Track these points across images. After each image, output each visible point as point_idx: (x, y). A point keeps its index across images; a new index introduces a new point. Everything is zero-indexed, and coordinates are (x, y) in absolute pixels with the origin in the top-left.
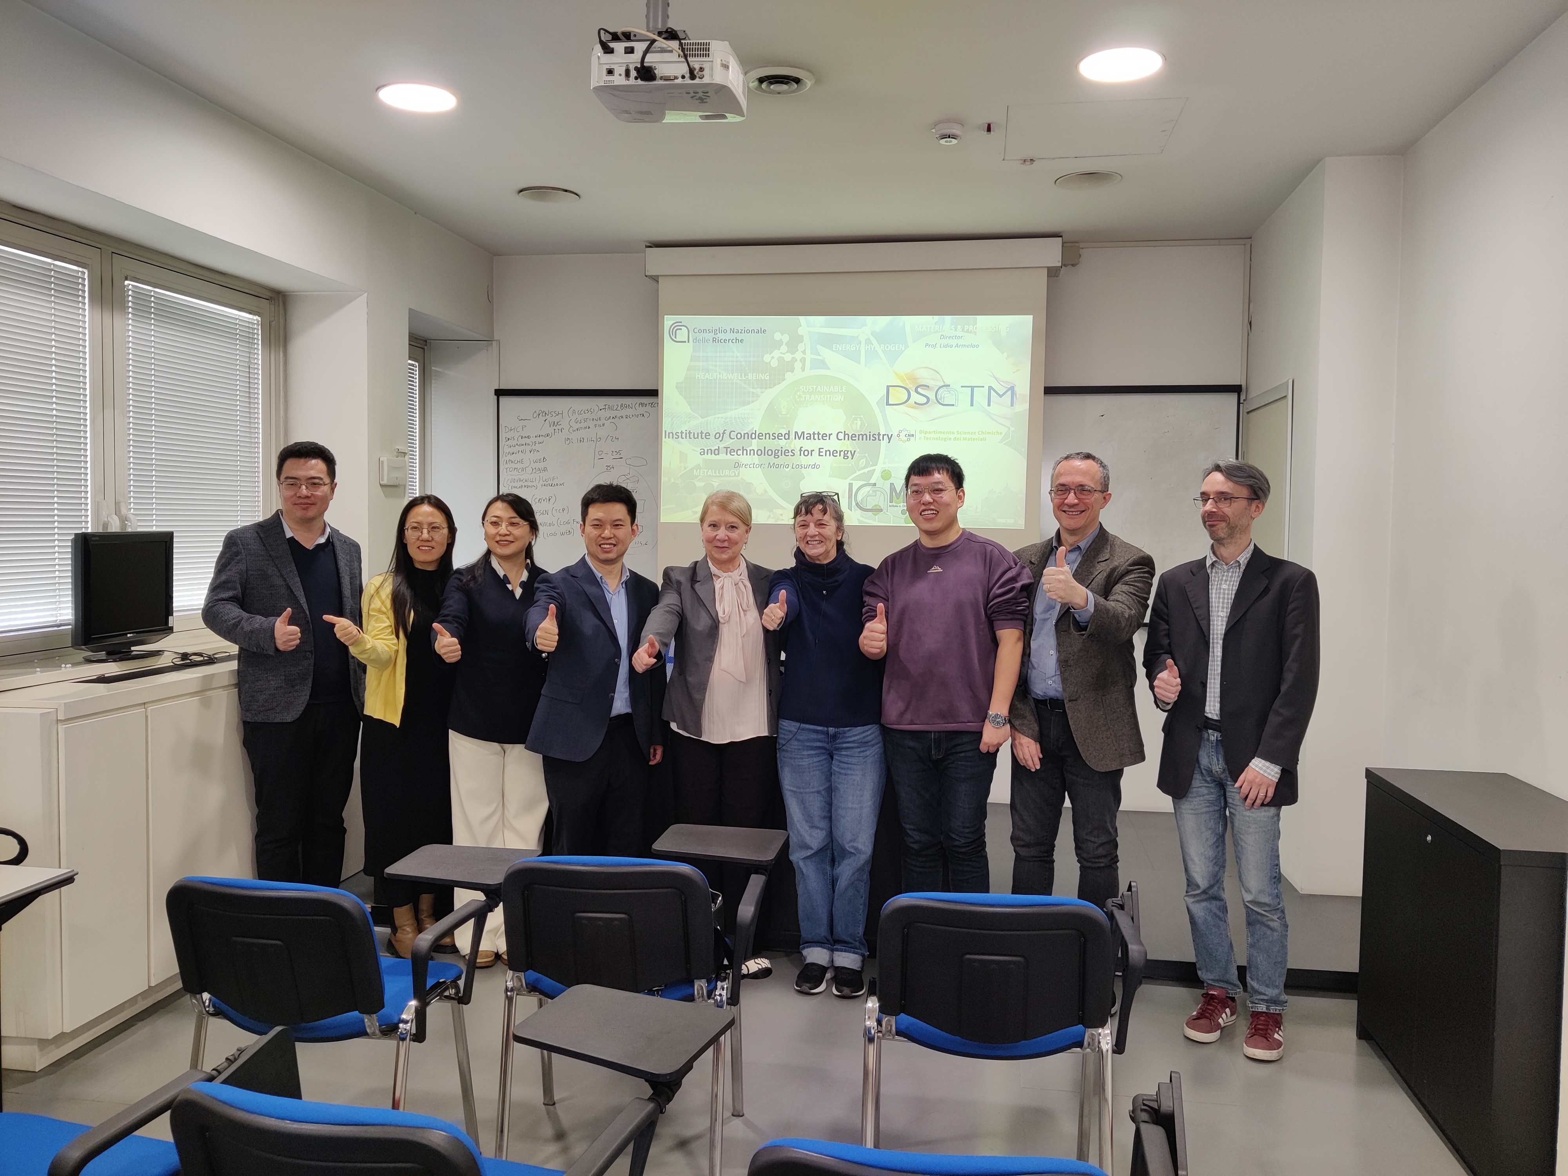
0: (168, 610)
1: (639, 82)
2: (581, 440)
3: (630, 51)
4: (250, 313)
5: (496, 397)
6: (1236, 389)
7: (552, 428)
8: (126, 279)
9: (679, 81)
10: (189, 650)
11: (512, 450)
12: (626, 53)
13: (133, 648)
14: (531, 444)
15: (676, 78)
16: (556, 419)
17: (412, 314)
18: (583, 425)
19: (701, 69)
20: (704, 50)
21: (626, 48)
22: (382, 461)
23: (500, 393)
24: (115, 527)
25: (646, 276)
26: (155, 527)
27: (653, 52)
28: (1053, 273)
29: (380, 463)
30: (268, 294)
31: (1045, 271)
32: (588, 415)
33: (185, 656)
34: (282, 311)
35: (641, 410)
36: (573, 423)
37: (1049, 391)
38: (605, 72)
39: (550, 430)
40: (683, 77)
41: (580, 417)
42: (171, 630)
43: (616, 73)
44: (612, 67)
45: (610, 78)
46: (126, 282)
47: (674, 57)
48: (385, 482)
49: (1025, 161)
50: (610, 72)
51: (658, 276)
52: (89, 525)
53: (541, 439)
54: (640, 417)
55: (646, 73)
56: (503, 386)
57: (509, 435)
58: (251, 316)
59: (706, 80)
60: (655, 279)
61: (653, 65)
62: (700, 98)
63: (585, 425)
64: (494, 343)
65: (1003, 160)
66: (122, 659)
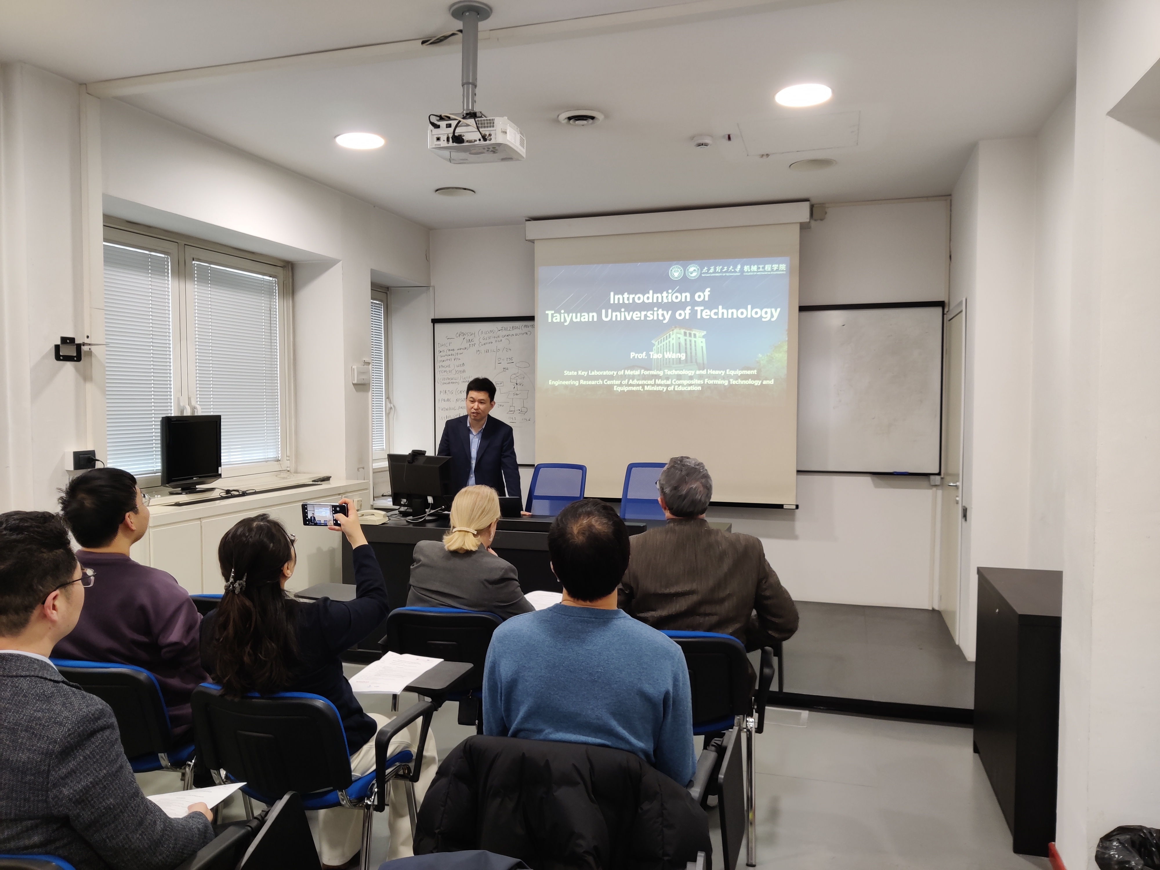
0: (218, 463)
1: (455, 144)
2: (487, 351)
3: (449, 126)
4: (270, 277)
5: (432, 324)
6: (940, 304)
7: (469, 344)
8: (193, 260)
9: (478, 142)
10: (231, 489)
11: (443, 358)
12: (447, 127)
13: (197, 487)
14: (455, 354)
15: (475, 141)
16: (471, 338)
17: (373, 272)
18: (488, 341)
19: (490, 135)
20: (491, 124)
21: (447, 124)
23: (435, 321)
24: (188, 413)
25: (526, 240)
26: (211, 412)
28: (804, 227)
29: (353, 370)
30: (282, 264)
31: (799, 225)
32: (491, 334)
33: (228, 492)
34: (290, 274)
35: (525, 330)
36: (481, 340)
38: (435, 139)
39: (467, 345)
40: (480, 140)
41: (486, 336)
42: (220, 476)
43: (442, 139)
44: (439, 136)
45: (438, 142)
46: (193, 262)
47: (470, 129)
48: (355, 382)
49: (763, 156)
50: (438, 139)
51: (534, 240)
52: (173, 412)
53: (461, 351)
54: (525, 335)
55: (458, 139)
56: (437, 317)
57: (441, 349)
58: (271, 279)
59: (493, 142)
61: (463, 134)
63: (490, 341)
64: (431, 288)
65: (748, 155)
66: (191, 493)
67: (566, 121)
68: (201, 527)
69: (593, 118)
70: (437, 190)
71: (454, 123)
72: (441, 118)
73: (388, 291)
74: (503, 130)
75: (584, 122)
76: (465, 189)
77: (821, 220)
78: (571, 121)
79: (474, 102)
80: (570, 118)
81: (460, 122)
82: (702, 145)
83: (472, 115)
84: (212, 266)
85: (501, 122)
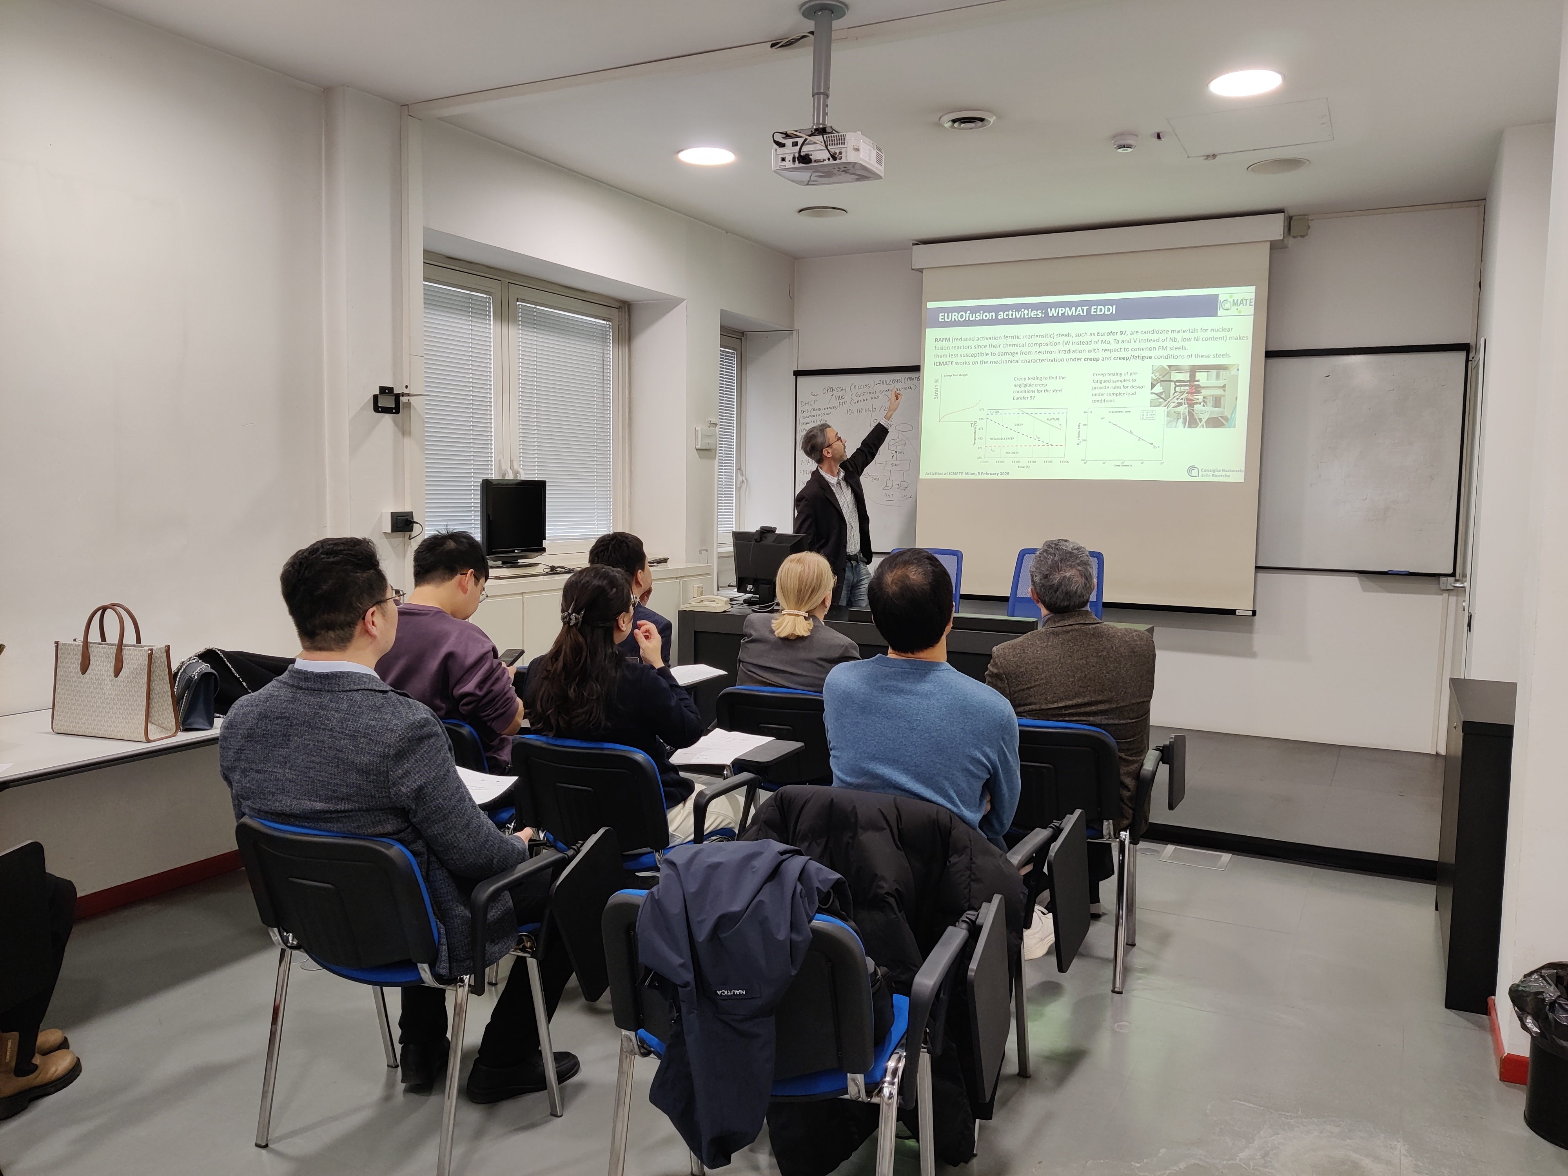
0: (541, 535)
1: (802, 165)
2: (860, 411)
3: (795, 144)
4: (604, 320)
5: (795, 377)
6: (1465, 348)
7: (838, 401)
8: (518, 301)
9: (826, 162)
10: (556, 565)
11: (806, 420)
12: (793, 146)
13: (519, 561)
14: (821, 415)
15: (824, 160)
16: (840, 394)
17: (723, 312)
18: (862, 398)
19: (840, 153)
20: (842, 140)
21: (793, 142)
22: (697, 431)
23: (797, 374)
24: (510, 476)
25: (913, 270)
26: (536, 477)
27: (807, 144)
28: (1275, 246)
29: (696, 432)
30: (617, 305)
31: (1268, 244)
32: (866, 389)
33: (553, 568)
34: (627, 317)
35: (909, 383)
36: (854, 397)
37: (1269, 354)
38: (780, 160)
39: (836, 403)
40: (829, 159)
41: (860, 391)
42: (544, 550)
43: (787, 160)
44: (785, 156)
45: (783, 163)
46: (518, 303)
47: (818, 147)
48: (699, 447)
49: (1208, 156)
50: (783, 159)
51: (923, 269)
52: (493, 476)
53: (829, 411)
54: (908, 390)
55: (805, 159)
56: (801, 368)
57: (804, 408)
58: (604, 322)
59: (843, 160)
60: (921, 271)
61: (810, 153)
62: (843, 171)
63: (864, 397)
64: (795, 332)
65: (1188, 157)
66: (511, 567)
67: (950, 124)
68: (523, 603)
69: (982, 120)
70: (801, 211)
71: (800, 141)
72: (787, 136)
73: (743, 336)
74: (855, 147)
75: (972, 125)
76: (834, 208)
77: (1302, 236)
78: (956, 125)
79: (825, 114)
80: (954, 121)
81: (806, 140)
82: (1124, 147)
83: (822, 131)
84: (538, 307)
85: (853, 139)
